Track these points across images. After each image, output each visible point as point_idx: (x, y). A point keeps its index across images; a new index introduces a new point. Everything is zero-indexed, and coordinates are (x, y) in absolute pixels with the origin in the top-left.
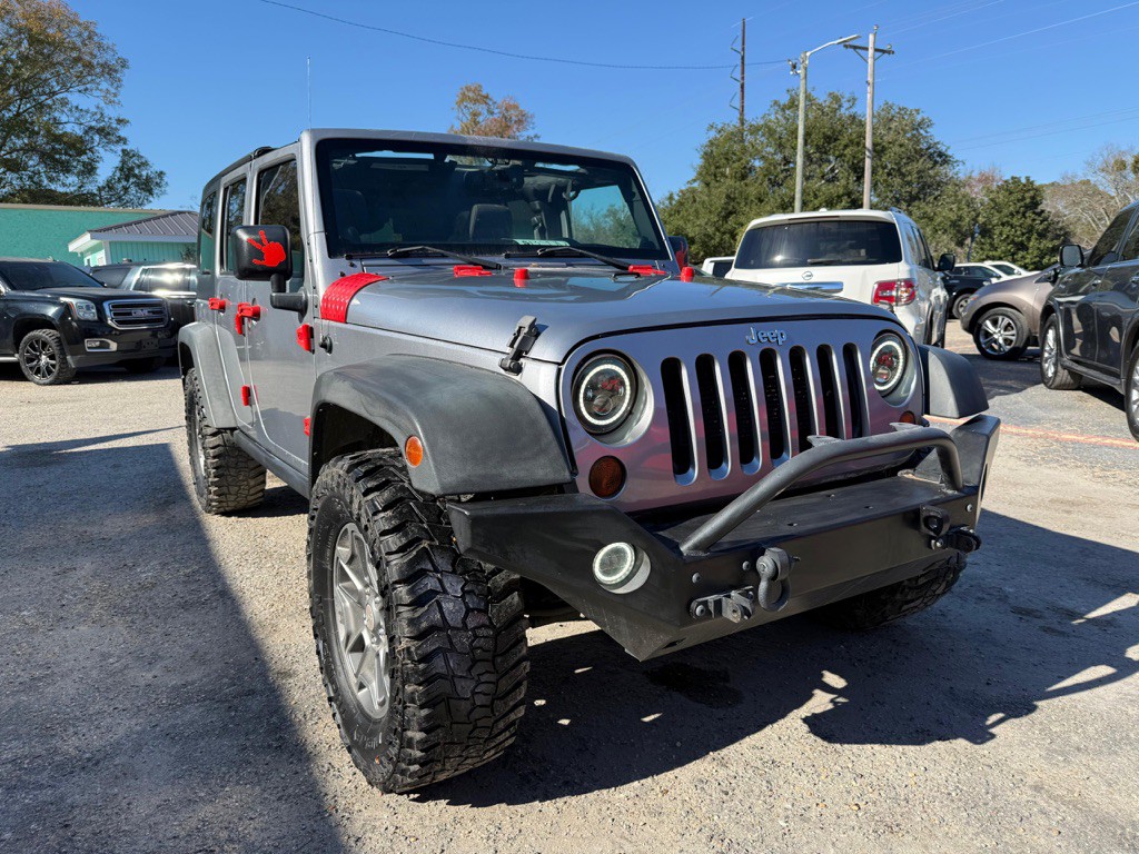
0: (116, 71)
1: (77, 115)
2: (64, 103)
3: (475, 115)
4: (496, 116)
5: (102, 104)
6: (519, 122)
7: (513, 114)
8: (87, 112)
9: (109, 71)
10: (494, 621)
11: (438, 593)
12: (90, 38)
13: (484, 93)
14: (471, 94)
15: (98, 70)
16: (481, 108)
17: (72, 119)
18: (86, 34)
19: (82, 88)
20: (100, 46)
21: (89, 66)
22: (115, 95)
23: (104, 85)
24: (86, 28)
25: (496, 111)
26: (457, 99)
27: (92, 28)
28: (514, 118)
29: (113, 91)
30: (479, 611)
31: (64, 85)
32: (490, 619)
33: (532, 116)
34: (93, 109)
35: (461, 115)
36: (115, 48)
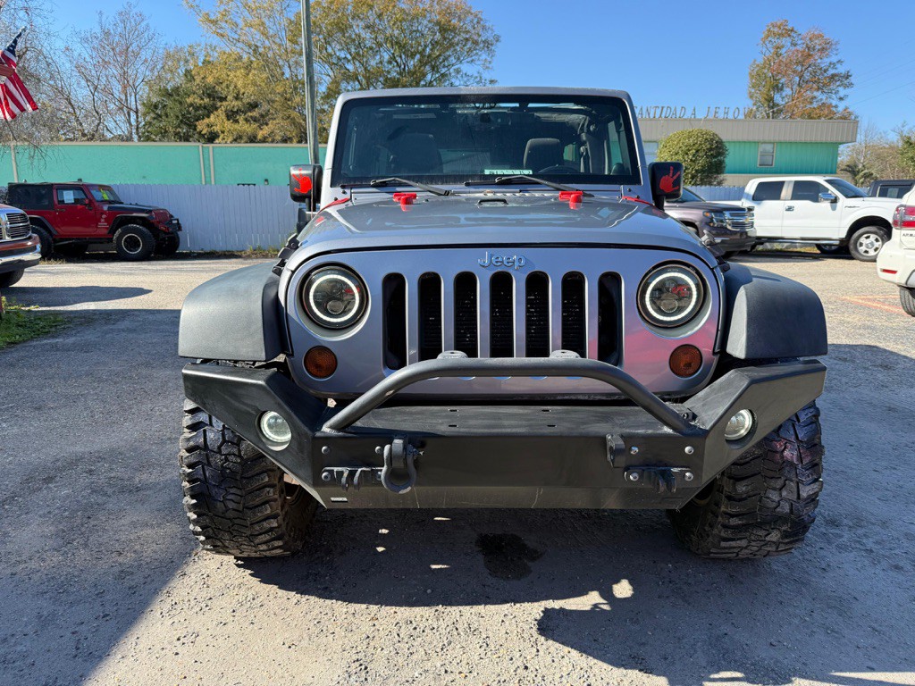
0: (492, 45)
1: (465, 79)
2: (458, 71)
3: (778, 48)
4: (798, 47)
5: (481, 70)
6: (823, 50)
7: (817, 43)
8: (472, 76)
9: (487, 44)
10: (242, 453)
11: (207, 425)
12: (478, 23)
13: (789, 27)
14: (776, 30)
15: (482, 45)
16: (786, 41)
17: (462, 83)
18: (475, 21)
19: (470, 59)
20: (484, 28)
21: (476, 43)
22: (490, 62)
23: (484, 57)
24: (476, 16)
25: (799, 42)
26: (763, 36)
27: (479, 16)
28: (818, 47)
29: (489, 59)
30: (232, 443)
31: (459, 59)
32: (240, 451)
33: (837, 43)
34: (476, 75)
35: (764, 50)
36: (494, 28)
